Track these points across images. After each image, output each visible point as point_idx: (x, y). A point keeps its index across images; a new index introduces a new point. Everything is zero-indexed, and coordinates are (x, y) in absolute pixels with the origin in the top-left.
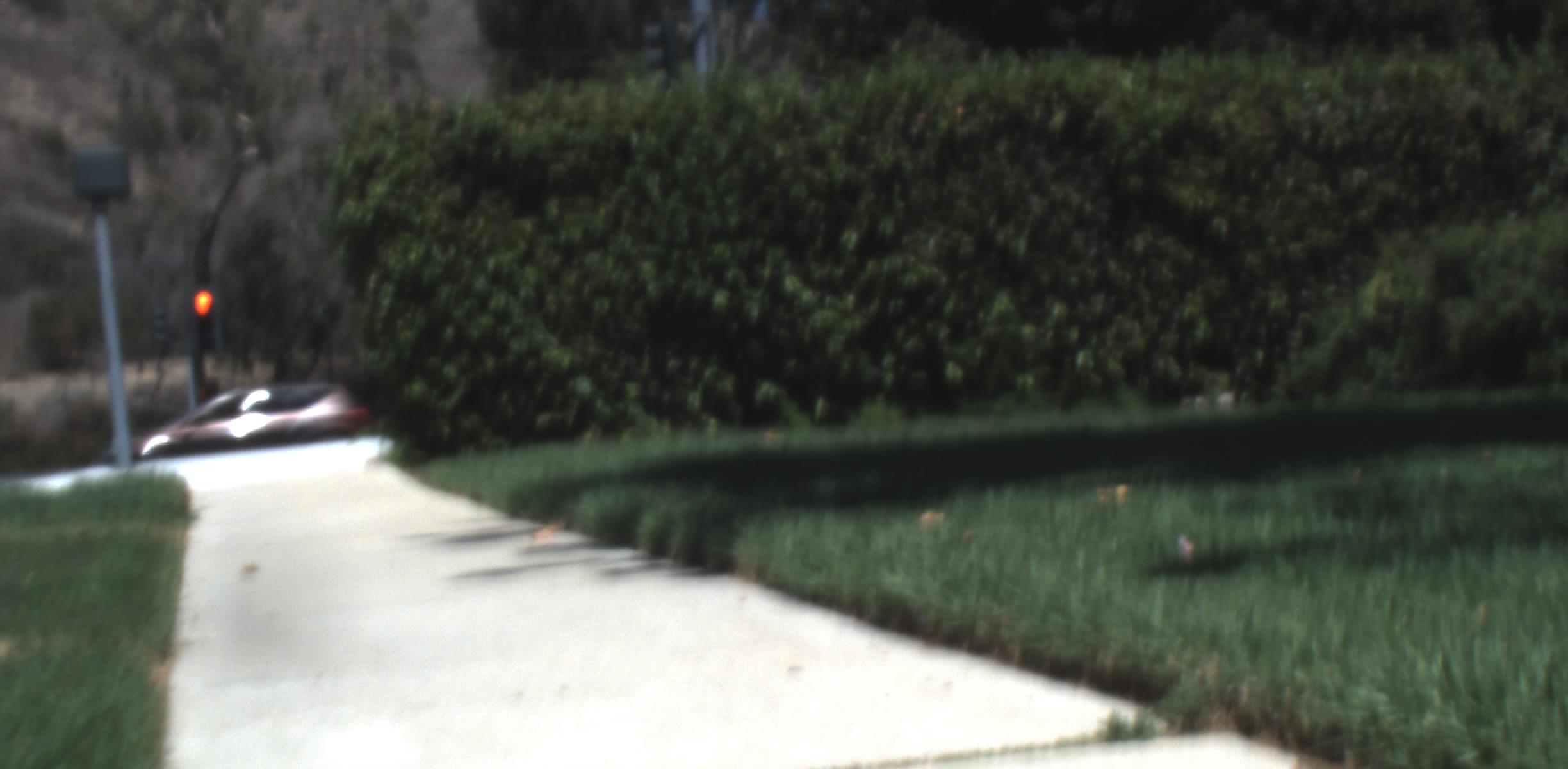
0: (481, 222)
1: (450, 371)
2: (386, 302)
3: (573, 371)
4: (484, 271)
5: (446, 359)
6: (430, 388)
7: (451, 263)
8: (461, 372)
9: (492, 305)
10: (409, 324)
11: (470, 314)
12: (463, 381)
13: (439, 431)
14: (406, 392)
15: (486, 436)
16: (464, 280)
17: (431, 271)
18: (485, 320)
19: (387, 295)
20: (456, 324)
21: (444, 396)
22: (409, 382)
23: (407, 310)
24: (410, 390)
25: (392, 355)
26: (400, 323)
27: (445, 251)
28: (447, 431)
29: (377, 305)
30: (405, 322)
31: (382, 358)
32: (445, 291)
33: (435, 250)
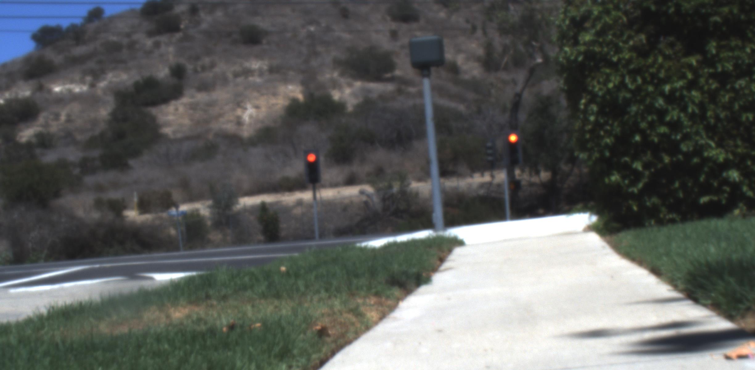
0: (660, 60)
1: (638, 166)
3: (726, 165)
4: (662, 94)
5: (635, 157)
6: (624, 177)
7: (639, 89)
8: (646, 166)
9: (668, 118)
10: (609, 133)
11: (652, 125)
12: (647, 173)
13: (629, 208)
14: (607, 180)
15: (664, 213)
16: (648, 101)
17: (624, 95)
18: (663, 129)
19: (593, 114)
20: (642, 133)
21: (633, 183)
22: (609, 174)
23: (606, 123)
24: (610, 180)
25: (596, 155)
26: (602, 133)
27: (634, 81)
28: (635, 208)
29: (586, 121)
30: (606, 132)
31: (590, 157)
32: (634, 109)
33: (627, 80)
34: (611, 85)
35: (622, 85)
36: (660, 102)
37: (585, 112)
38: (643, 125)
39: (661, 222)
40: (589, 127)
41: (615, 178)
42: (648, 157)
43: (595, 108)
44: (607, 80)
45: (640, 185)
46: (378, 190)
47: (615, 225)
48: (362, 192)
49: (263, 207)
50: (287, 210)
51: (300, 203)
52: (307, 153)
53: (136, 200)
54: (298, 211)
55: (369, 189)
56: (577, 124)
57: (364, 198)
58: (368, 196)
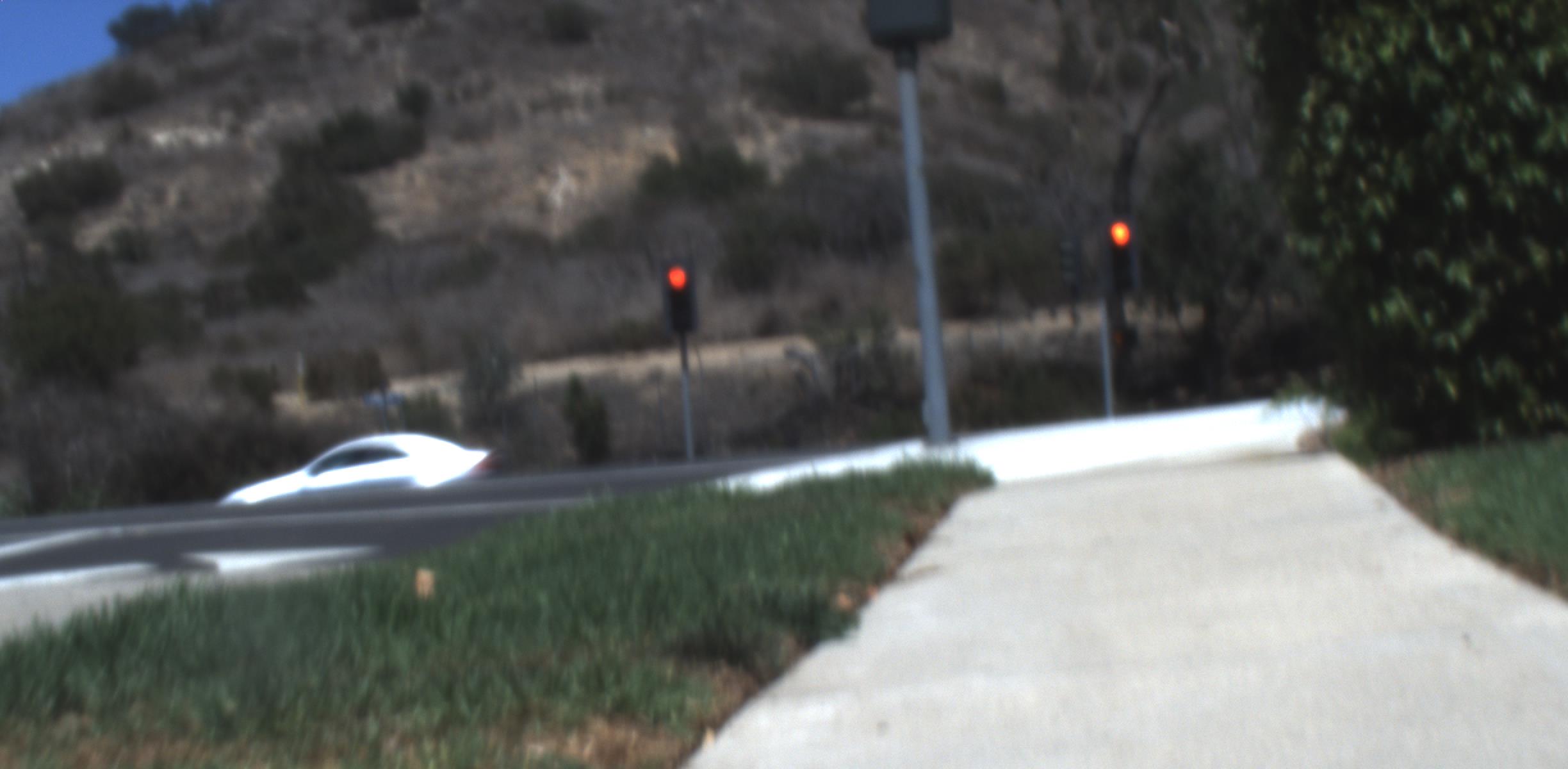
1: (1460, 274)
2: (1334, 144)
4: (1530, 77)
5: (1452, 251)
6: (1420, 306)
7: (1463, 62)
8: (1481, 275)
9: (1544, 141)
10: (1380, 186)
11: (1498, 163)
12: (1484, 294)
13: (1437, 391)
14: (1374, 314)
15: (1530, 405)
16: (1489, 95)
17: (1421, 77)
18: (1530, 173)
19: (1337, 129)
20: (1474, 185)
21: (1447, 322)
22: (1380, 297)
23: (1375, 157)
24: (1382, 311)
25: (1346, 244)
26: (1362, 184)
27: (1452, 38)
28: (1452, 390)
29: (1318, 150)
30: (1372, 180)
31: (1327, 251)
32: (1450, 116)
33: (1432, 36)
34: (1387, 52)
35: (1420, 50)
36: (1524, 98)
37: (1316, 127)
38: (1475, 162)
39: (1522, 430)
40: (1324, 168)
41: (1396, 307)
42: (1489, 249)
43: (1343, 115)
44: (1378, 36)
45: (1467, 327)
46: (825, 349)
47: (1397, 436)
48: (790, 354)
49: (575, 386)
50: (627, 392)
51: (656, 377)
52: (666, 268)
53: (301, 369)
54: (651, 395)
55: (806, 346)
56: (1295, 162)
57: (795, 366)
58: (804, 361)
